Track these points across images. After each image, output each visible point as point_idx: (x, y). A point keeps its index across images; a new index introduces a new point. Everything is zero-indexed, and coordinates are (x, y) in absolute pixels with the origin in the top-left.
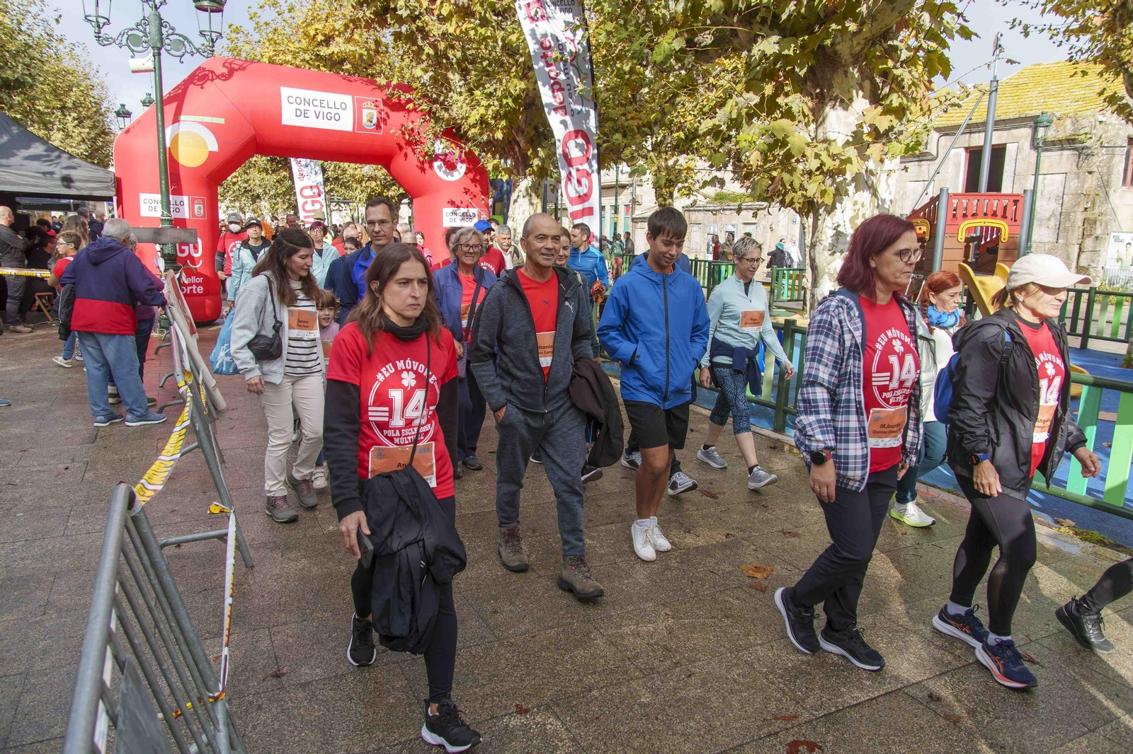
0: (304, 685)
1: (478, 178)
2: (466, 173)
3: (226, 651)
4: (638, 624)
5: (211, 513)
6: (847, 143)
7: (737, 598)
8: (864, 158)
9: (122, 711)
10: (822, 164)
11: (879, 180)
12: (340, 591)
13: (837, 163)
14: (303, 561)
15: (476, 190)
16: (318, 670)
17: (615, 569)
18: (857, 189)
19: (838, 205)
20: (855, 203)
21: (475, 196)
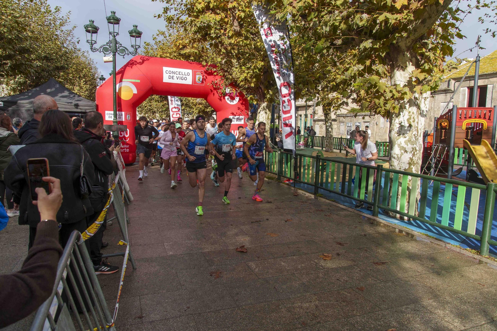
0: (151, 322)
1: (244, 103)
2: (239, 101)
3: (117, 305)
4: (302, 303)
5: (119, 245)
6: (405, 86)
7: (349, 293)
8: (413, 92)
10: (393, 95)
11: (421, 102)
13: (400, 94)
14: (157, 267)
15: (243, 108)
16: (158, 316)
17: (293, 276)
18: (410, 106)
19: (401, 113)
20: (409, 112)
21: (242, 111)
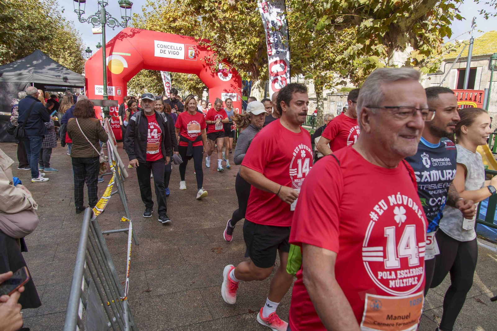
0: (159, 296)
1: (237, 80)
2: (232, 78)
3: (127, 280)
5: (122, 221)
9: (88, 302)
12: (175, 257)
14: (159, 243)
15: (236, 85)
16: (165, 290)
21: (235, 88)
